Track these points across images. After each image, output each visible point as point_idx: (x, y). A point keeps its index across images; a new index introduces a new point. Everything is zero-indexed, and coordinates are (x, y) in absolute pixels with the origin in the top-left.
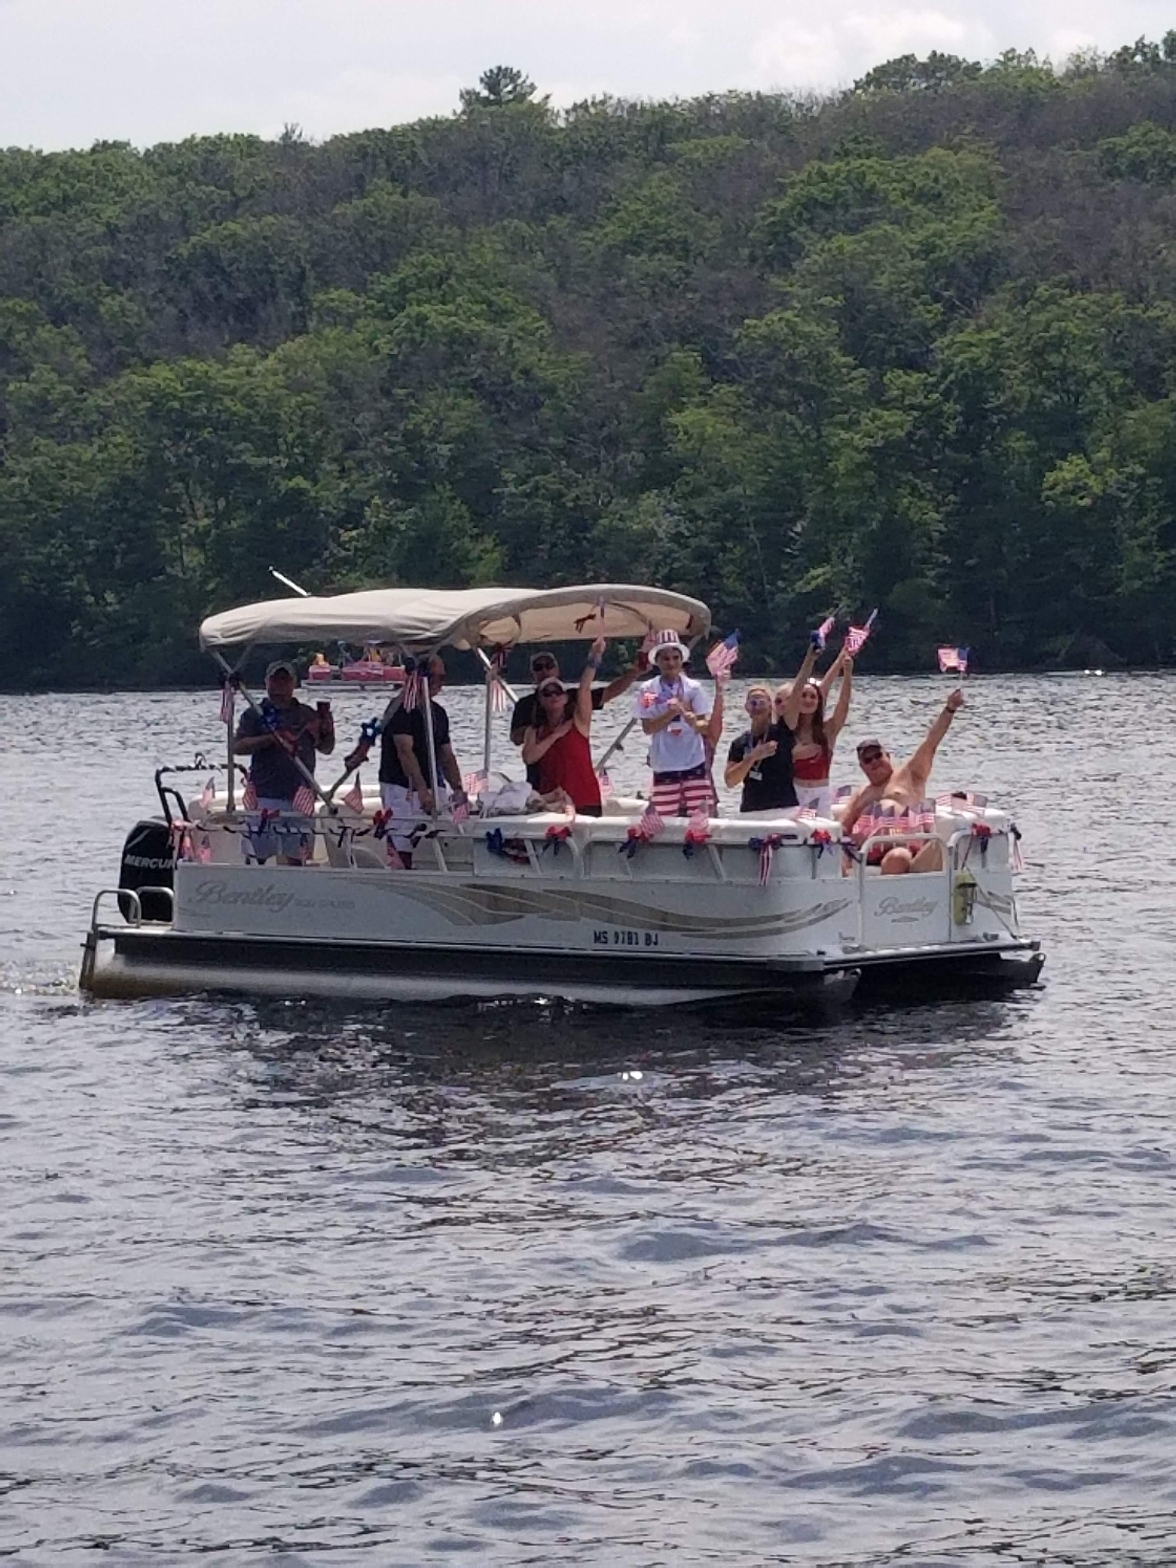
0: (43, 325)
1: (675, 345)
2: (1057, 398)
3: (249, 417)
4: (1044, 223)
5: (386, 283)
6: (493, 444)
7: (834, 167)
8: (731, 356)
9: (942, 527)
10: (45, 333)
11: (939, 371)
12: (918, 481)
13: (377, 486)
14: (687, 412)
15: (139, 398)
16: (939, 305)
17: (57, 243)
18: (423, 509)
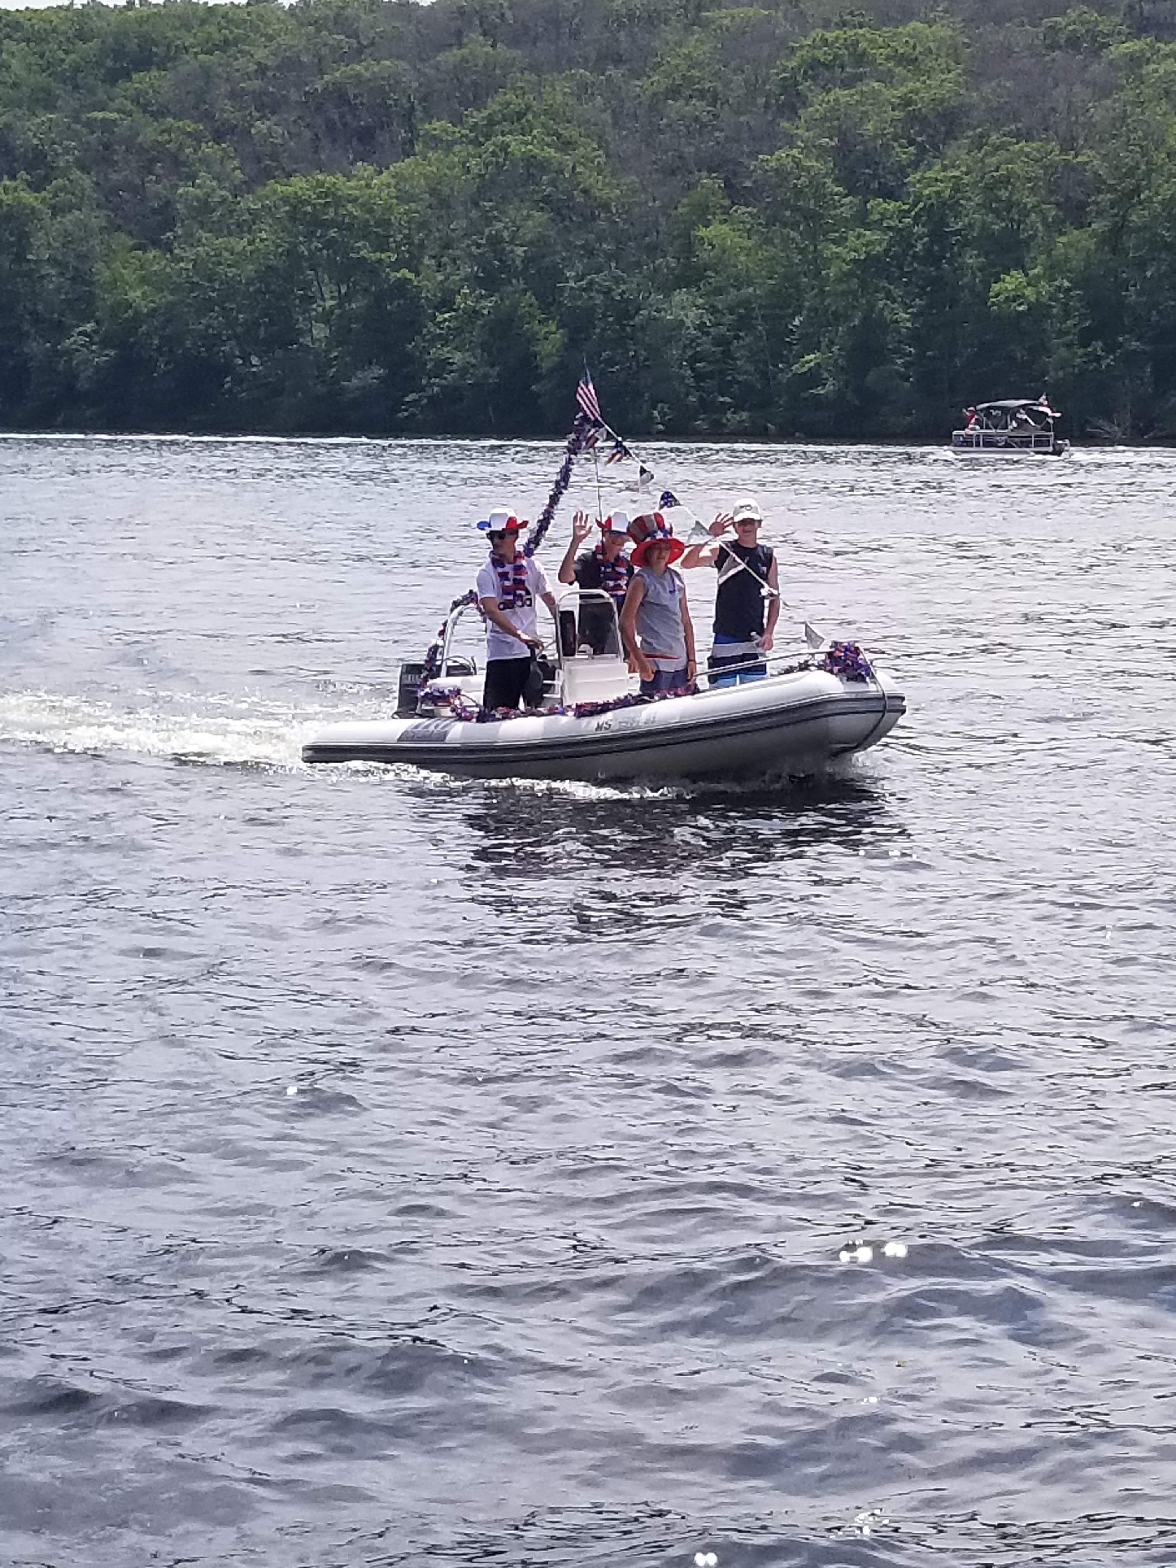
0: (207, 142)
1: (704, 174)
2: (1003, 224)
3: (368, 221)
4: (999, 86)
5: (478, 117)
6: (559, 248)
7: (834, 34)
8: (748, 184)
9: (909, 325)
10: (208, 149)
11: (910, 201)
12: (892, 287)
13: (466, 279)
14: (711, 228)
15: (281, 203)
16: (912, 149)
17: (219, 76)
18: (502, 300)
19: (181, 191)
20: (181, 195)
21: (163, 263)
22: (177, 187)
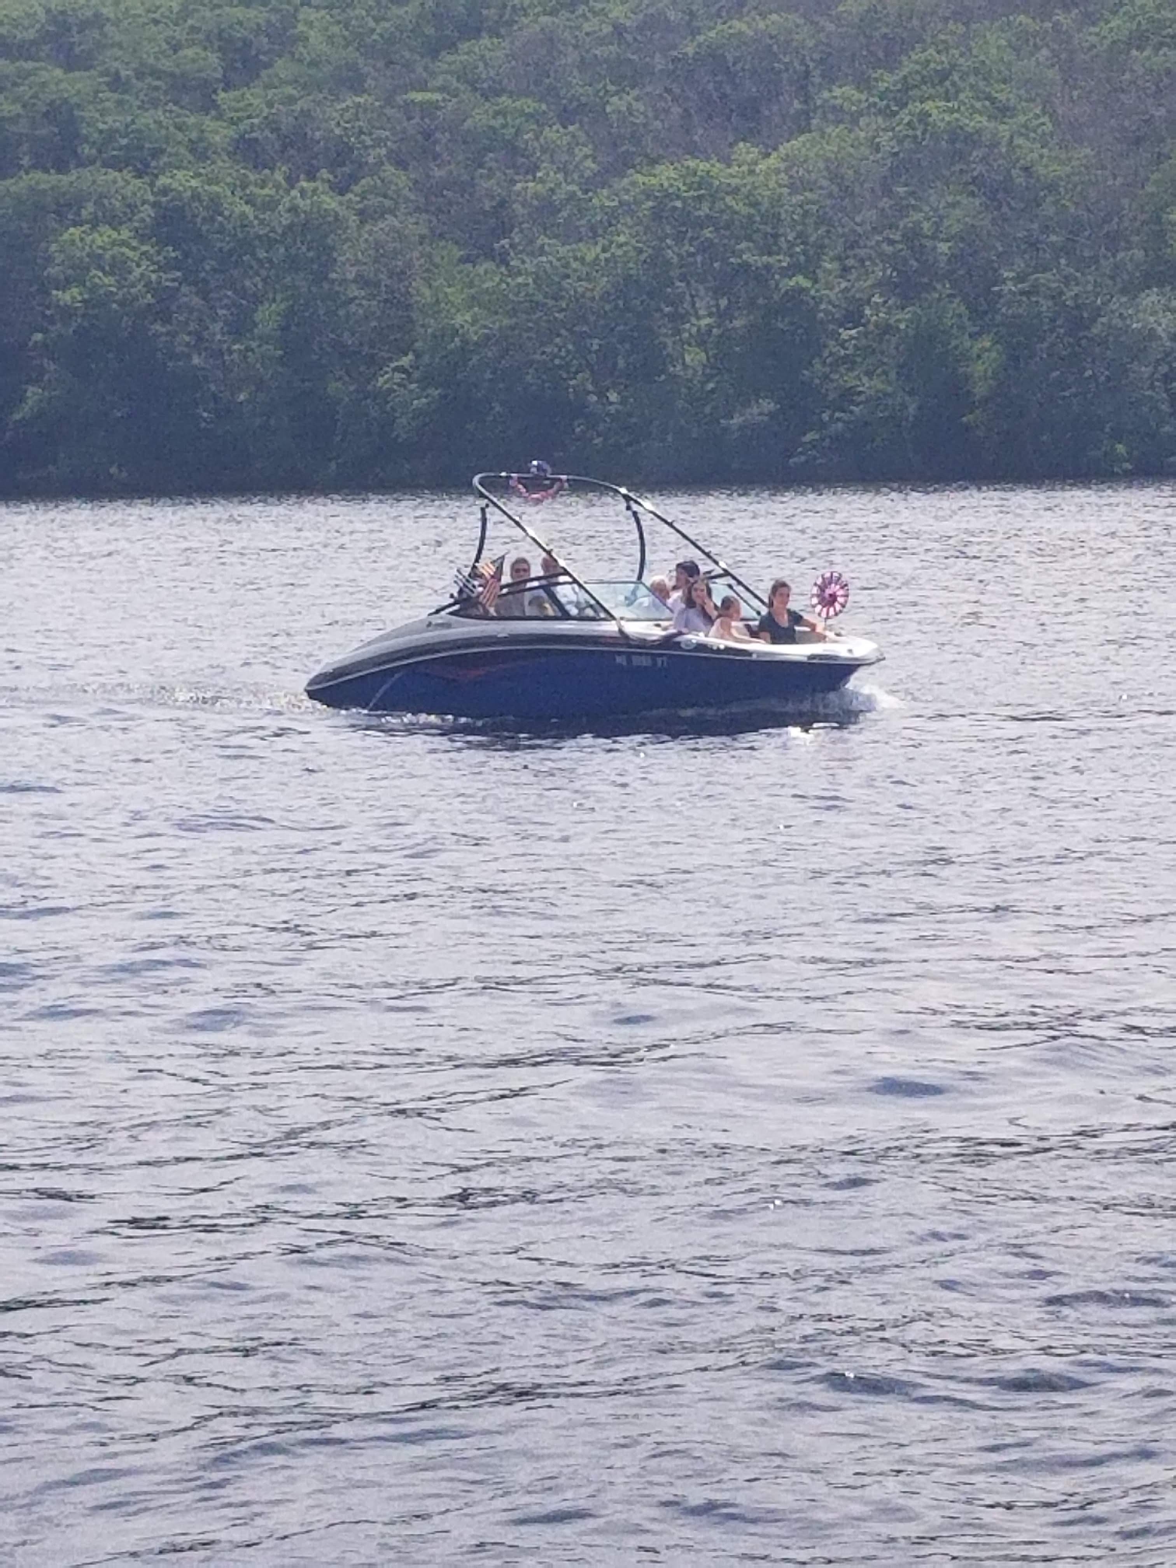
0: (551, 126)
3: (750, 217)
5: (888, 80)
6: (994, 241)
10: (552, 133)
13: (877, 285)
15: (643, 197)
17: (566, 43)
18: (922, 307)
19: (519, 186)
20: (519, 194)
21: (497, 279)
22: (513, 182)
